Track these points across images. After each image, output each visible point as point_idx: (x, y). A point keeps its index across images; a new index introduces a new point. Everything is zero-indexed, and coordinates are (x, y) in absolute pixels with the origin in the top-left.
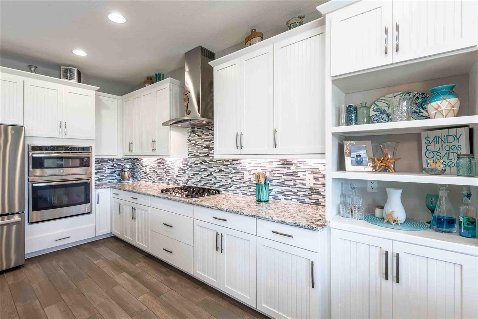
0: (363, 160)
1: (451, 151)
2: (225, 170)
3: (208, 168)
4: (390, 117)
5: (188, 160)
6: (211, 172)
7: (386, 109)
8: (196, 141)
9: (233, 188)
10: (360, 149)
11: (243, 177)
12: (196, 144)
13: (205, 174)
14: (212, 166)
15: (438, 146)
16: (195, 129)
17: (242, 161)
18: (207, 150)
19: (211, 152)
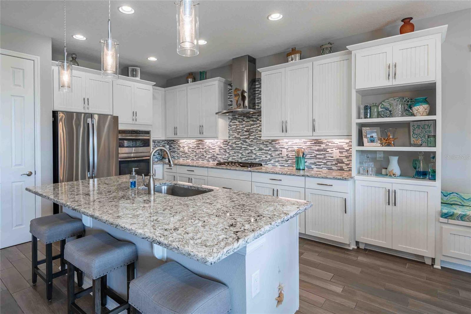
0: (374, 139)
1: (426, 134)
2: (265, 148)
4: (391, 112)
5: (229, 141)
6: (251, 150)
7: (389, 107)
8: (237, 127)
9: (272, 162)
10: (373, 132)
11: (281, 154)
12: (237, 128)
13: (246, 152)
14: (253, 146)
15: (420, 131)
16: (236, 116)
17: (280, 141)
19: (251, 135)
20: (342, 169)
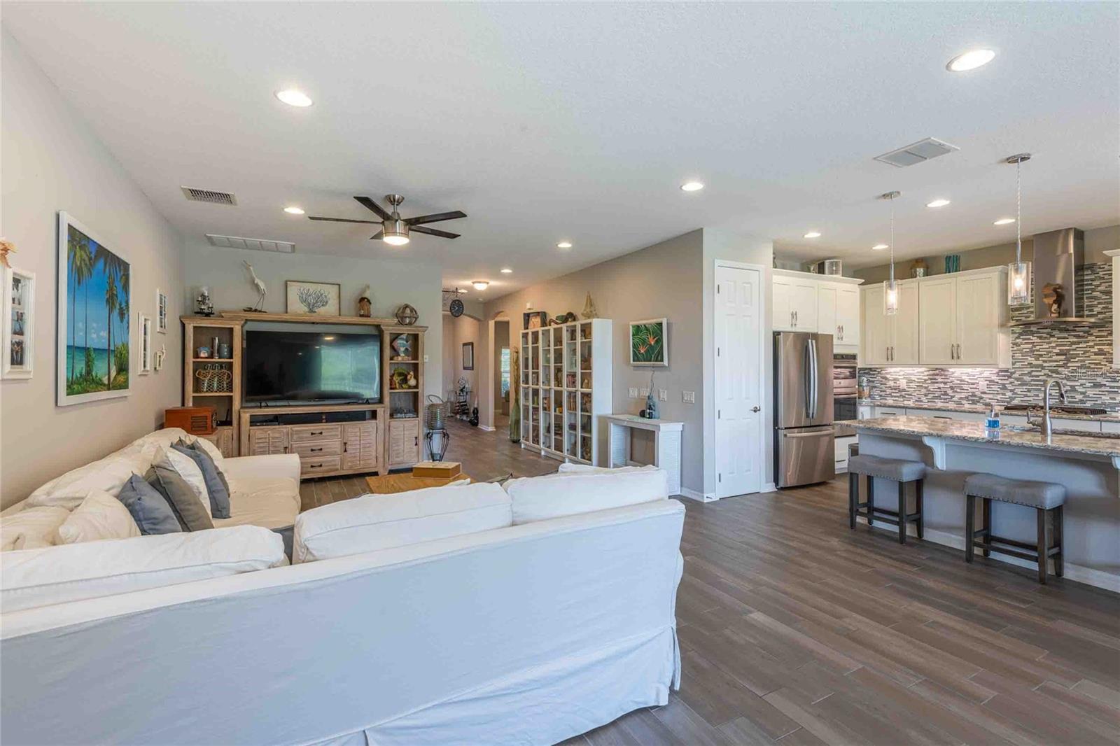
2: (1107, 384)
3: (1064, 381)
6: (1072, 386)
14: (1076, 379)
18: (1063, 357)
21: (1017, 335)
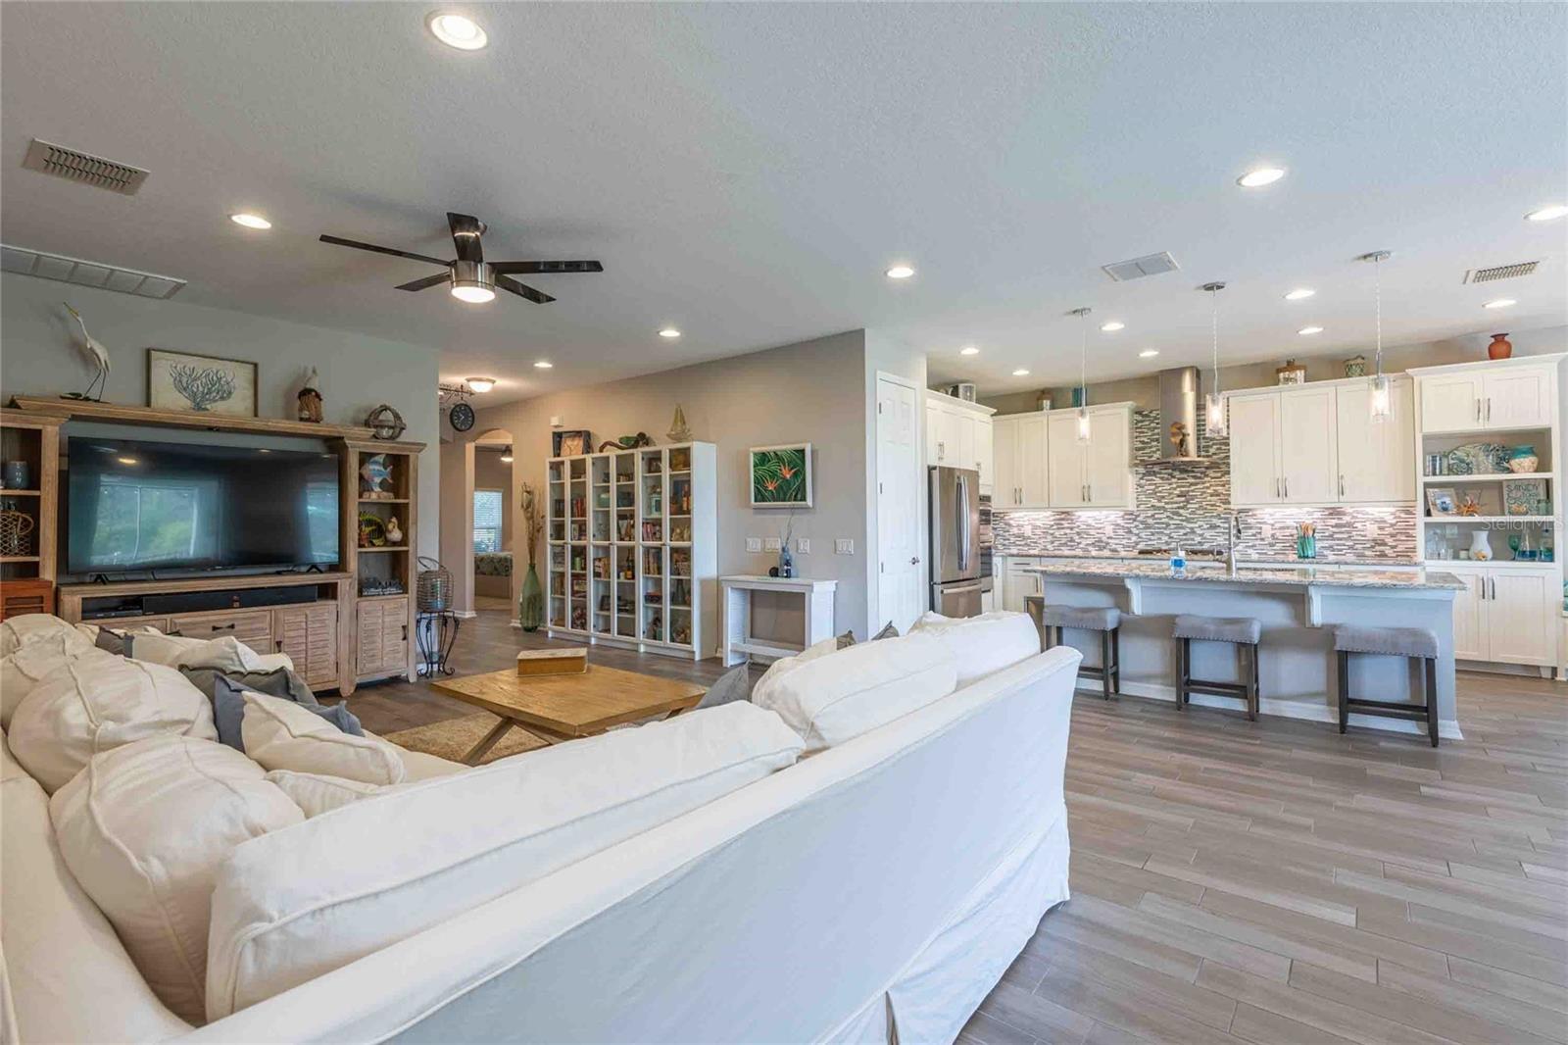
0: (1448, 506)
1: (1530, 497)
2: (1222, 525)
3: (1184, 523)
4: (1470, 466)
5: (1137, 513)
6: (1192, 528)
7: (1465, 458)
8: (1157, 487)
10: (1443, 496)
11: (1260, 533)
12: (1157, 490)
13: (1179, 532)
14: (1195, 521)
15: (1519, 494)
16: (1154, 470)
17: (1256, 512)
18: (1183, 499)
19: (1191, 502)
20: (1383, 555)
21: (1141, 476)
